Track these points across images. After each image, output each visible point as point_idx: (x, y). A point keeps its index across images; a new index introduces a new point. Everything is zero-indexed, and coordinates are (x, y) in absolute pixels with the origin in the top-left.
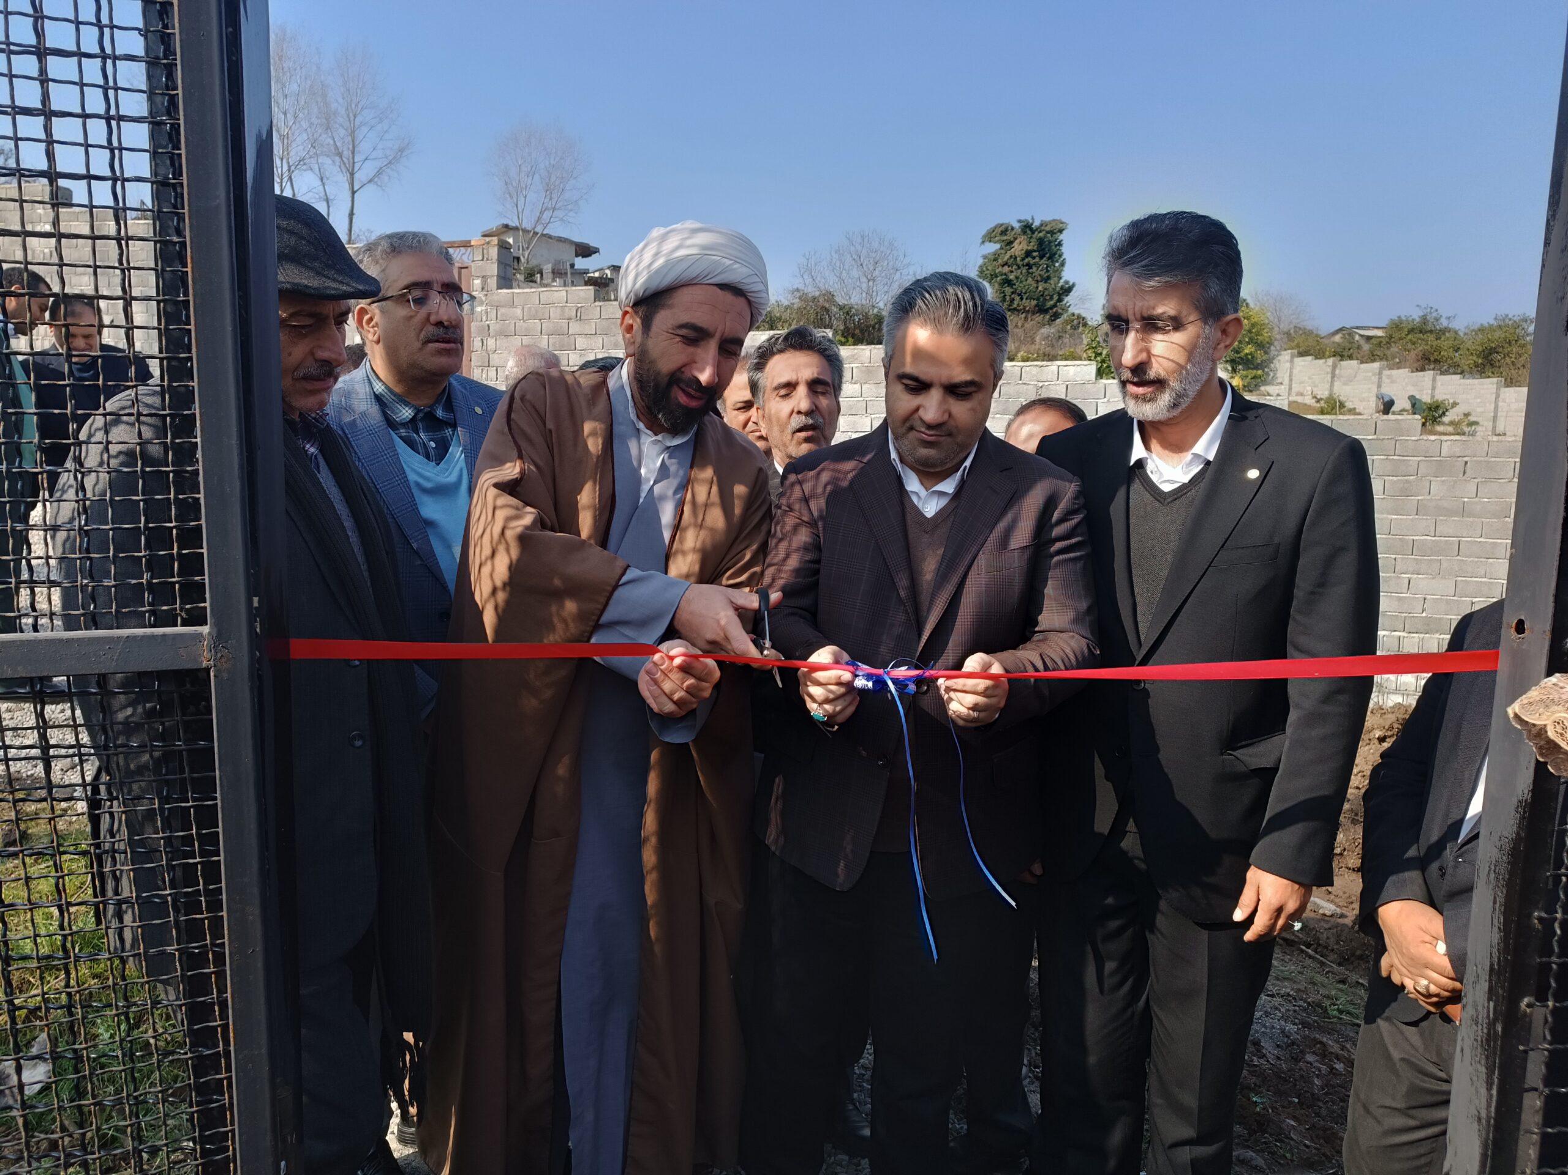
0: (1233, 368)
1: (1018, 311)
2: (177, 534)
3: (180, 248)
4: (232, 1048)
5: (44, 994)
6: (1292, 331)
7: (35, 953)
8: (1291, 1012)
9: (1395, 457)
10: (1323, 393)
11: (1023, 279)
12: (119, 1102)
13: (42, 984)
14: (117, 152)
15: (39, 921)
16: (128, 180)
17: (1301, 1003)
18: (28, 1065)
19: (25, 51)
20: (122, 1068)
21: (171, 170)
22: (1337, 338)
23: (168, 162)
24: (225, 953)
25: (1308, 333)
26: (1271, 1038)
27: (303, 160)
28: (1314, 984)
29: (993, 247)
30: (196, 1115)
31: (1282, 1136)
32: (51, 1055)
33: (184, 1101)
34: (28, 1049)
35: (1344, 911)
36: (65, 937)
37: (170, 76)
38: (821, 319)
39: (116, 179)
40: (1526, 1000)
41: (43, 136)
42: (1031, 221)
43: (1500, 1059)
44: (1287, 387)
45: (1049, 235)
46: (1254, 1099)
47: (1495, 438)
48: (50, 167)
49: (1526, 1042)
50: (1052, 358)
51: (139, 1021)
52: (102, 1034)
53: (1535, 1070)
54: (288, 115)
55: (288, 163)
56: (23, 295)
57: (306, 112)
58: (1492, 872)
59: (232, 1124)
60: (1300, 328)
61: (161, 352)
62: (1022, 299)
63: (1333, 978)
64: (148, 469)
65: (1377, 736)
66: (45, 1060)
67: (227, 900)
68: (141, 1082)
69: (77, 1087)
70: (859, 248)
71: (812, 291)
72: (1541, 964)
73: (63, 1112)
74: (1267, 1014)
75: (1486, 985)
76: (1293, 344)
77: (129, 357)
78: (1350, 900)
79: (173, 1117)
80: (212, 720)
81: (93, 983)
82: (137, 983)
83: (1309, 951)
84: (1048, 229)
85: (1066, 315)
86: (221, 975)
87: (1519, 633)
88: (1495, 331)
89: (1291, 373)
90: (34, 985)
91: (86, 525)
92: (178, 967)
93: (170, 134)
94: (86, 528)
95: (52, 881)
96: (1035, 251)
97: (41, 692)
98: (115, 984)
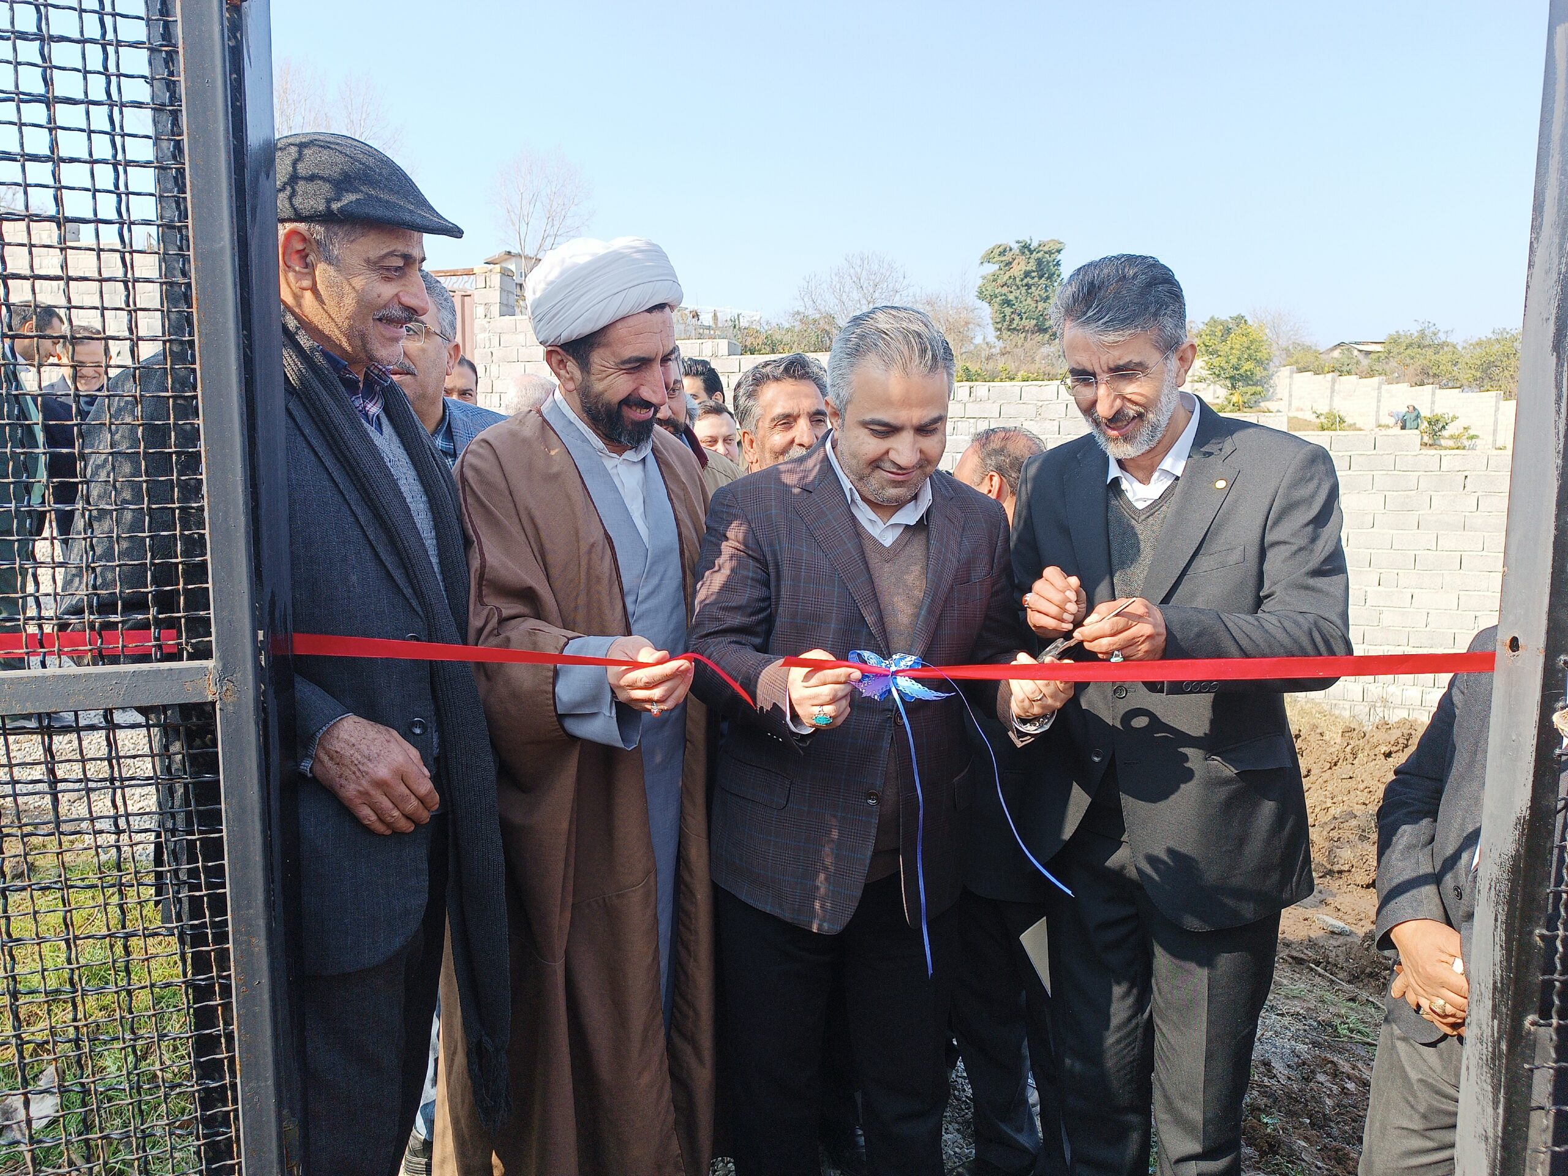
0: (1232, 384)
1: (1018, 330)
2: (183, 569)
3: (185, 288)
4: (238, 1081)
5: (52, 1027)
6: (1291, 347)
7: (42, 985)
8: (1302, 1032)
9: (1395, 472)
10: (1323, 409)
11: (1023, 299)
12: (127, 1135)
13: (50, 1018)
14: (123, 196)
15: (46, 953)
16: (135, 223)
17: (1311, 1022)
18: (35, 1098)
19: (35, 99)
20: (130, 1101)
21: (177, 213)
22: (1336, 354)
23: (174, 205)
24: (231, 984)
25: (1307, 349)
26: (1281, 1058)
28: (1323, 1002)
29: (992, 268)
30: (202, 1148)
31: (1293, 1157)
32: (59, 1089)
33: (191, 1133)
34: (35, 1082)
35: (1354, 928)
36: (72, 970)
37: (176, 122)
38: (822, 342)
39: (124, 223)
40: (1531, 1018)
41: (50, 181)
42: (1029, 242)
43: (1506, 1078)
44: (1287, 403)
45: (1047, 255)
46: (1265, 1121)
47: (1496, 452)
48: (58, 212)
49: (1531, 1061)
50: (1052, 377)
51: (146, 1053)
52: (109, 1067)
53: (1542, 1087)
56: (33, 337)
58: (1493, 889)
59: (239, 1156)
60: (1299, 344)
62: (1021, 319)
63: (1343, 996)
65: (1383, 752)
66: (53, 1093)
68: (148, 1114)
69: (84, 1121)
70: (859, 271)
71: (812, 314)
72: (1543, 981)
73: (70, 1146)
74: (1277, 1034)
75: (1489, 1004)
76: (1292, 361)
78: (1359, 917)
79: (181, 1149)
80: (218, 752)
81: (100, 1014)
82: (143, 1016)
83: (1319, 969)
84: (1046, 249)
86: (227, 1007)
87: (1514, 651)
88: (1493, 345)
89: (1291, 388)
90: (41, 1018)
93: (176, 179)
94: (92, 565)
95: (62, 914)
96: (1034, 271)
97: (49, 727)
98: (122, 1017)
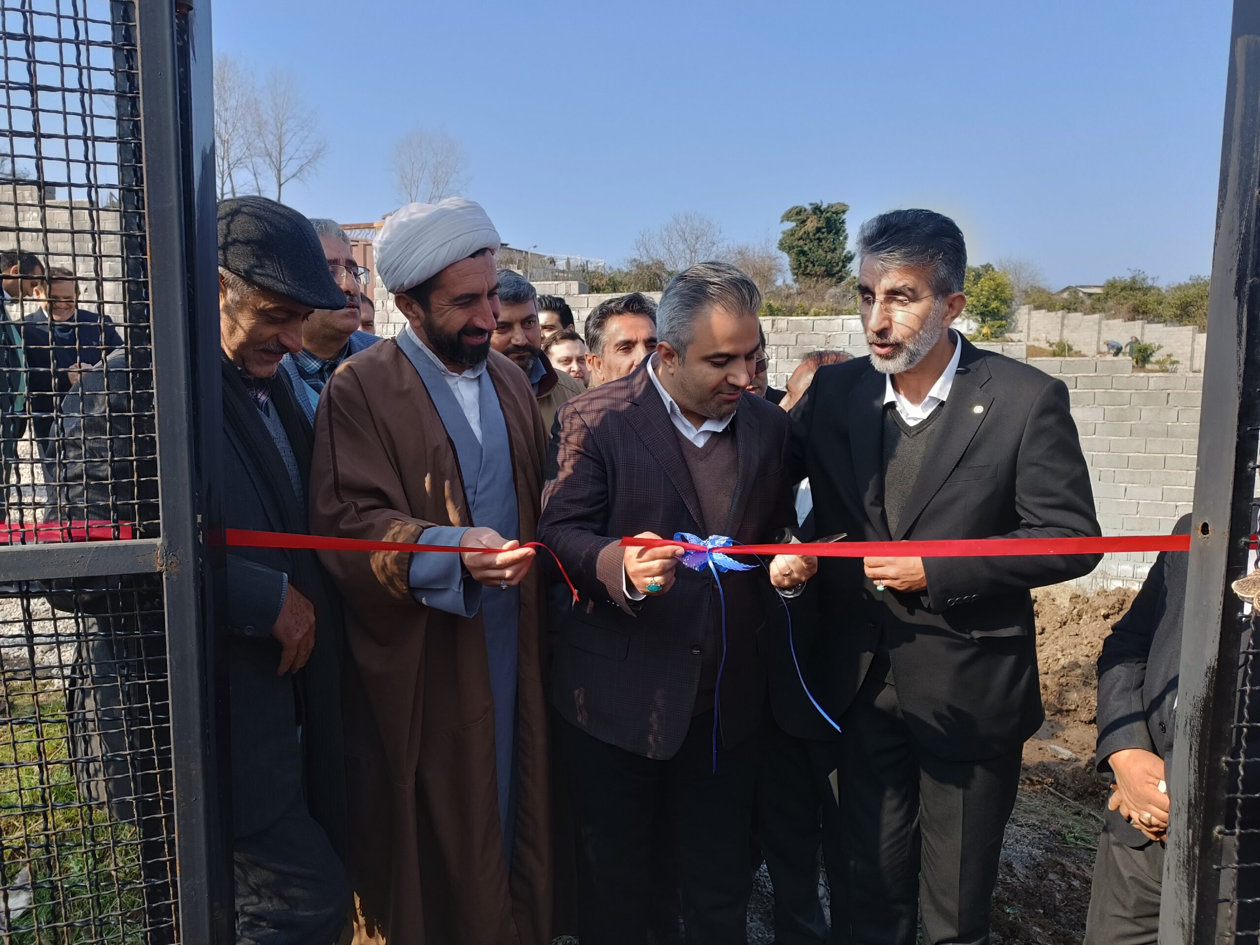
0: (982, 319)
1: (811, 275)
2: (137, 465)
3: (141, 239)
4: (178, 879)
5: (27, 835)
6: (1029, 290)
7: (19, 801)
8: (1037, 840)
9: (1112, 391)
10: (1055, 339)
11: (815, 250)
12: (87, 923)
13: (25, 828)
14: (92, 165)
15: (23, 775)
16: (100, 187)
17: (1044, 831)
18: (13, 894)
19: (21, 87)
20: (90, 895)
21: (134, 179)
22: (1065, 295)
23: (132, 173)
24: (173, 801)
25: (1041, 291)
26: (1021, 861)
27: (240, 159)
28: (1054, 815)
29: (790, 225)
30: (149, 934)
31: (1030, 941)
32: (32, 885)
33: (139, 922)
34: (12, 880)
35: (1079, 756)
36: (44, 789)
37: (134, 106)
38: (654, 283)
39: (91, 186)
40: (1218, 828)
41: (34, 154)
42: (820, 204)
43: (1198, 876)
44: (1026, 334)
45: (834, 215)
46: (1008, 911)
47: (1191, 375)
48: (39, 178)
49: (1218, 862)
50: (838, 313)
51: (104, 857)
52: (73, 868)
53: (1227, 883)
54: (228, 124)
55: (228, 162)
56: (17, 278)
57: (243, 122)
58: (1188, 724)
59: (178, 941)
60: (1035, 287)
61: (125, 321)
62: (814, 266)
63: (1070, 811)
64: (114, 414)
65: (1102, 614)
66: (27, 890)
67: (175, 758)
68: (105, 906)
69: (53, 912)
70: (684, 227)
71: (646, 260)
72: (1229, 799)
73: (41, 933)
74: (1017, 841)
75: (1185, 816)
76: (1030, 300)
77: (100, 326)
78: (1083, 747)
79: (131, 936)
80: (164, 613)
81: (66, 825)
82: (102, 826)
83: (1051, 789)
84: (833, 210)
85: (848, 278)
86: (169, 819)
87: (1204, 534)
88: (1190, 289)
89: (1029, 322)
90: (18, 828)
91: (64, 459)
92: (135, 813)
93: (134, 151)
94: (64, 461)
95: (35, 744)
96: (824, 228)
97: (27, 591)
98: (84, 828)
